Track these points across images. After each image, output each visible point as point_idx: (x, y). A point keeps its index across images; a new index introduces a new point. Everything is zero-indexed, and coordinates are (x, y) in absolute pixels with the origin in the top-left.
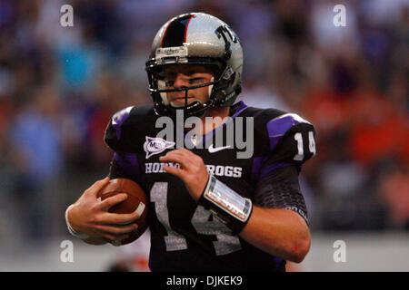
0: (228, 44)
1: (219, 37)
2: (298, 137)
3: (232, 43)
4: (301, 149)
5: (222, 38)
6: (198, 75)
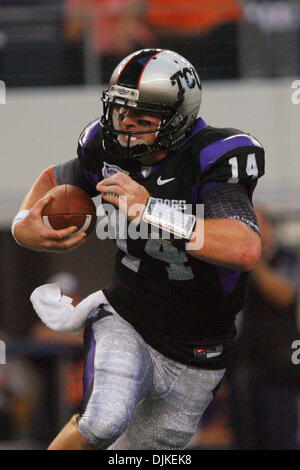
0: (182, 91)
1: (173, 83)
2: (233, 162)
3: (187, 89)
4: (235, 173)
5: (176, 84)
6: (147, 118)
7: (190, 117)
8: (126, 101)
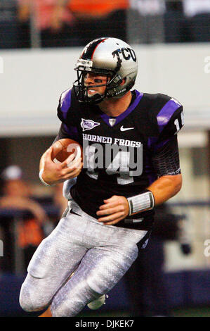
3: (123, 60)
5: (116, 57)
7: (128, 78)
8: (85, 68)
